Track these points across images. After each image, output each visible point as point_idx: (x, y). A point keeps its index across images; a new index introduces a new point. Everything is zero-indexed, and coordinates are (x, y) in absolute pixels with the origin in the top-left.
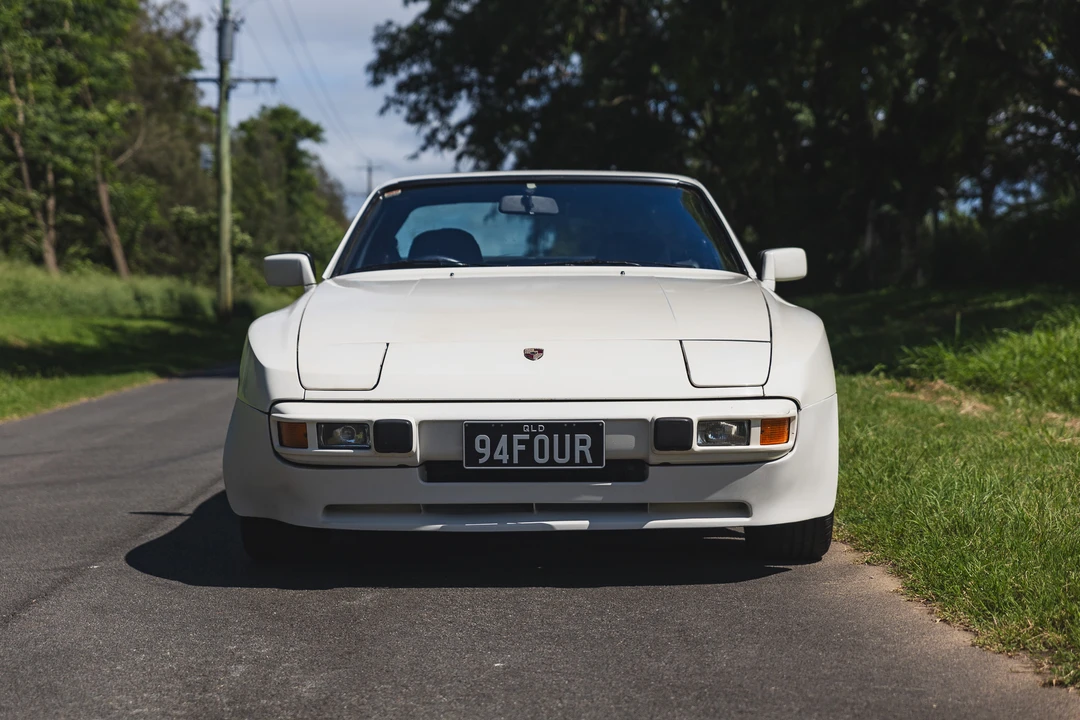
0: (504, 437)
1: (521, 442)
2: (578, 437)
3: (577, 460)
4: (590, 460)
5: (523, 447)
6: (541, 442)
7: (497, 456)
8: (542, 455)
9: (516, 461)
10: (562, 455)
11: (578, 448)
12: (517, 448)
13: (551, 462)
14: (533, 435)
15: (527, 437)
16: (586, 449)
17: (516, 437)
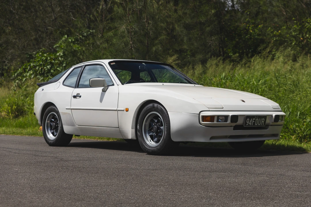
0: (252, 119)
1: (254, 120)
2: (263, 119)
3: (261, 125)
4: (263, 124)
5: (254, 121)
6: (257, 120)
7: (250, 124)
8: (256, 124)
9: (252, 125)
10: (259, 124)
11: (262, 122)
12: (253, 121)
13: (258, 125)
14: (256, 119)
15: (255, 119)
16: (263, 122)
17: (254, 119)
